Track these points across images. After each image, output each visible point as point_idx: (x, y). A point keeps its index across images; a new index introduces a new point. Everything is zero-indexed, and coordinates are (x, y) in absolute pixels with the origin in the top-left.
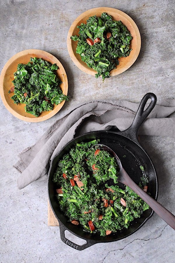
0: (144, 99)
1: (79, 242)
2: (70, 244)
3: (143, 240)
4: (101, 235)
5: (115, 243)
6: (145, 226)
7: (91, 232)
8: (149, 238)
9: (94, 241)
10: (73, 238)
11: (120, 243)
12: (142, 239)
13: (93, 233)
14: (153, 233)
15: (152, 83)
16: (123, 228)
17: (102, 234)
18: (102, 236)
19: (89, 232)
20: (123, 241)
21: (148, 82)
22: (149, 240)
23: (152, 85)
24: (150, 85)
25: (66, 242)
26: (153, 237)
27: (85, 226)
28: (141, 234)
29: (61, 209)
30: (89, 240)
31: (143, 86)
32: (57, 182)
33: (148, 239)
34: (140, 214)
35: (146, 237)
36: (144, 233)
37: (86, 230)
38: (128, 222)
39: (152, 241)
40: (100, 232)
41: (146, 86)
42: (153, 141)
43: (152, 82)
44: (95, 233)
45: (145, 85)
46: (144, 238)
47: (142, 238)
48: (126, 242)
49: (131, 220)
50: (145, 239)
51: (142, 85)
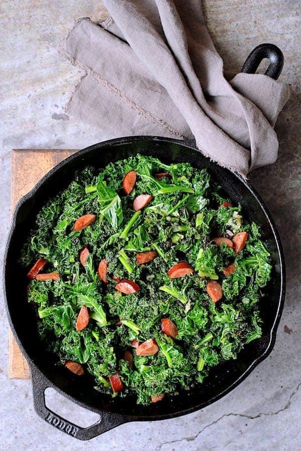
0: (253, 57)
1: (86, 420)
2: (58, 423)
3: (243, 416)
4: (138, 403)
5: (175, 423)
6: (248, 383)
7: (114, 395)
8: (259, 411)
9: (121, 418)
10: (72, 409)
11: (186, 424)
12: (241, 415)
13: (118, 397)
14: (269, 400)
15: (270, 32)
16: (195, 384)
17: (140, 400)
18: (141, 405)
19: (109, 393)
20: (196, 418)
21: (261, 30)
22: (259, 416)
23: (272, 36)
24: (267, 36)
25: (47, 417)
26: (269, 410)
27: (101, 378)
28: (239, 401)
29: (40, 333)
30: (106, 415)
31: (248, 38)
32: (29, 265)
33: (258, 414)
34: (236, 350)
35: (252, 409)
36: (246, 400)
37: (102, 389)
38: (205, 367)
39: (267, 420)
40: (137, 394)
41: (255, 38)
42: (272, 172)
43: (270, 29)
44: (125, 396)
45: (254, 36)
46: (247, 412)
47: (241, 411)
48: (202, 422)
49: (212, 361)
50: (249, 415)
51: (247, 36)
